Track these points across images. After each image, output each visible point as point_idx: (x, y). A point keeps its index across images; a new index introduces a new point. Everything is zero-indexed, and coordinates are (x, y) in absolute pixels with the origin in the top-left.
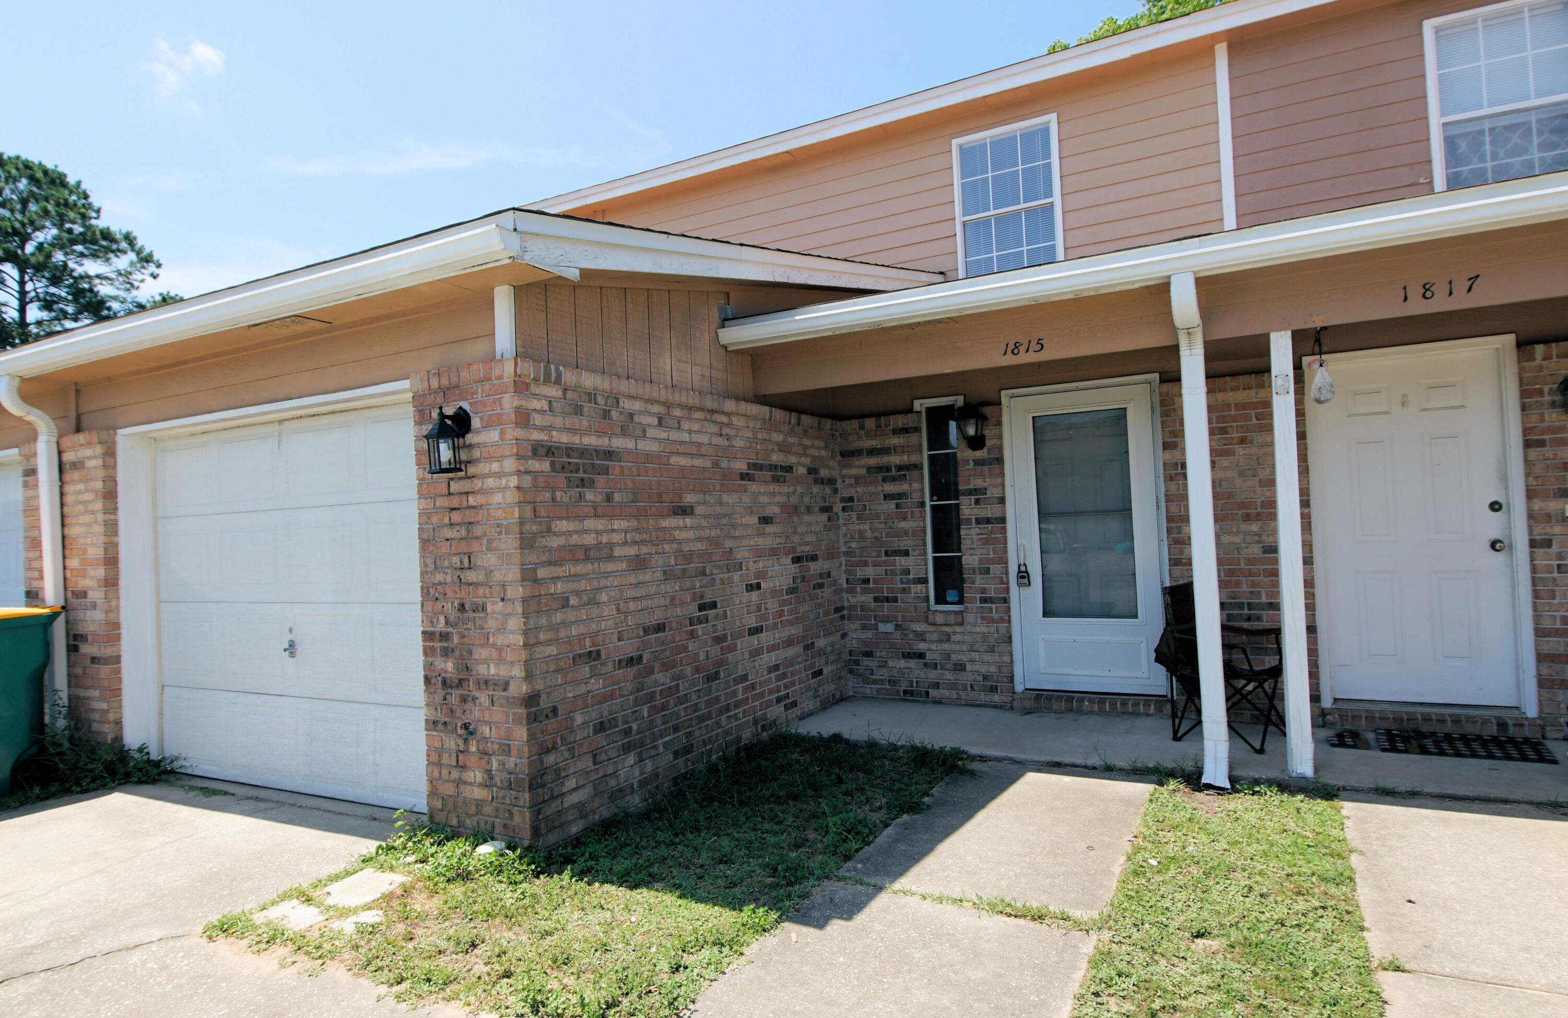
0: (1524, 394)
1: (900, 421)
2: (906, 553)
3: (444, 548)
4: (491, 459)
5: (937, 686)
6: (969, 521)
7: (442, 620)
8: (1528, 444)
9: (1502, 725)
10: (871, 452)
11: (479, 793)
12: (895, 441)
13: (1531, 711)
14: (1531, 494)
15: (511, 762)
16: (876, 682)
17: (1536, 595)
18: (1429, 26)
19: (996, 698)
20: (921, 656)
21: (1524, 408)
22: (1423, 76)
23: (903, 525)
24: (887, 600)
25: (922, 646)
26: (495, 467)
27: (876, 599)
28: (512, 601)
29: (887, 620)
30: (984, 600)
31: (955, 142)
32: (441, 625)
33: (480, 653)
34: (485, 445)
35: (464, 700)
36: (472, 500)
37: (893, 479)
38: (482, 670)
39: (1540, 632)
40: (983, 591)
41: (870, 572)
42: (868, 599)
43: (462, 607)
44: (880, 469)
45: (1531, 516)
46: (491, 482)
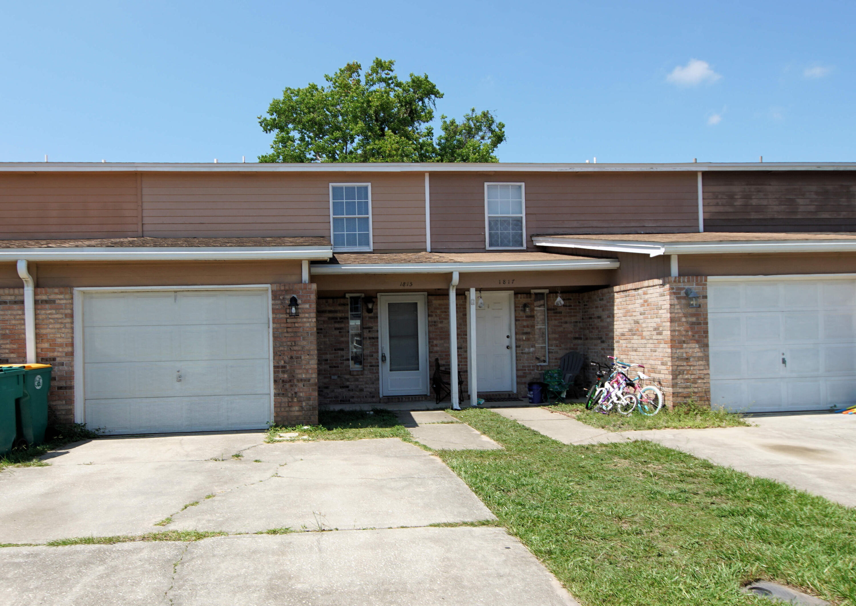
0: (516, 307)
1: (342, 301)
2: (342, 350)
3: (284, 339)
4: (305, 313)
5: (353, 397)
6: (366, 338)
7: (283, 362)
8: (516, 320)
9: (509, 395)
10: (330, 312)
11: (297, 414)
12: (340, 308)
13: (515, 391)
14: (516, 334)
15: (311, 403)
16: (329, 398)
17: (517, 360)
18: (486, 184)
19: (374, 400)
20: (347, 387)
21: (515, 311)
22: (484, 200)
23: (342, 339)
24: (335, 367)
25: (348, 383)
26: (307, 315)
27: (330, 367)
28: (313, 355)
29: (334, 375)
30: (371, 366)
31: (331, 185)
32: (282, 363)
33: (297, 371)
34: (303, 309)
35: (292, 386)
36: (296, 325)
37: (339, 322)
38: (299, 376)
39: (517, 370)
40: (371, 363)
41: (328, 357)
42: (327, 367)
43: (292, 358)
44: (333, 318)
45: (516, 339)
46: (305, 320)
